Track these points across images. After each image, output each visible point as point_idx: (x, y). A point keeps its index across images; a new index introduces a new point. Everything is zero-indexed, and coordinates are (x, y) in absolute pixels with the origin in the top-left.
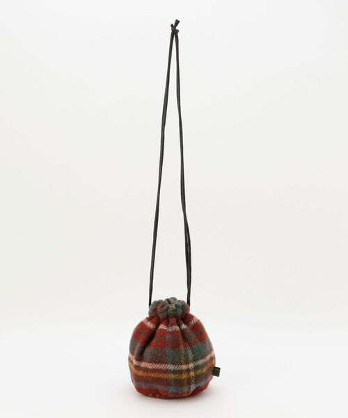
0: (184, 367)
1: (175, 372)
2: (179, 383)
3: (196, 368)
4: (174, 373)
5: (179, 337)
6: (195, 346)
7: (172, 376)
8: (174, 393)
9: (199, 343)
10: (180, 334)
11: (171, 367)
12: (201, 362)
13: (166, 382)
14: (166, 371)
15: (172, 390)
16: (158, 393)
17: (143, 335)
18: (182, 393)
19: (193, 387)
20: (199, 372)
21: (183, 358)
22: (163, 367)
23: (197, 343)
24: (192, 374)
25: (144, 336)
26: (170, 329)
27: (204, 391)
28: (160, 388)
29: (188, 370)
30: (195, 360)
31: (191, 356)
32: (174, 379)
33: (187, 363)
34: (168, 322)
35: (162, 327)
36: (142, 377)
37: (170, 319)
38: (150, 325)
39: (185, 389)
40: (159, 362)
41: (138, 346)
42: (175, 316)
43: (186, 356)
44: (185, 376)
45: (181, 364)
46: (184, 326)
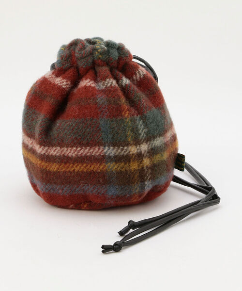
0: (133, 150)
1: (117, 159)
2: (125, 178)
3: (153, 152)
4: (116, 162)
5: (119, 98)
6: (148, 114)
7: (113, 167)
8: (118, 197)
9: (154, 109)
10: (120, 93)
11: (110, 151)
12: (158, 142)
13: (102, 178)
14: (102, 159)
15: (113, 191)
16: (85, 202)
17: (48, 99)
18: (131, 197)
19: (148, 186)
20: (157, 158)
21: (129, 133)
22: (95, 151)
23: (150, 108)
24: (147, 162)
25: (50, 102)
26: (101, 86)
27: (163, 195)
28: (90, 189)
29: (140, 156)
30: (150, 138)
31: (142, 132)
32: (118, 173)
33: (137, 142)
34: (96, 73)
35: (86, 83)
36: (56, 174)
37: (98, 69)
38: (61, 82)
39: (136, 189)
40: (87, 145)
41: (40, 119)
42: (107, 63)
43: (135, 130)
44: (134, 166)
45: (128, 145)
46: (126, 81)
